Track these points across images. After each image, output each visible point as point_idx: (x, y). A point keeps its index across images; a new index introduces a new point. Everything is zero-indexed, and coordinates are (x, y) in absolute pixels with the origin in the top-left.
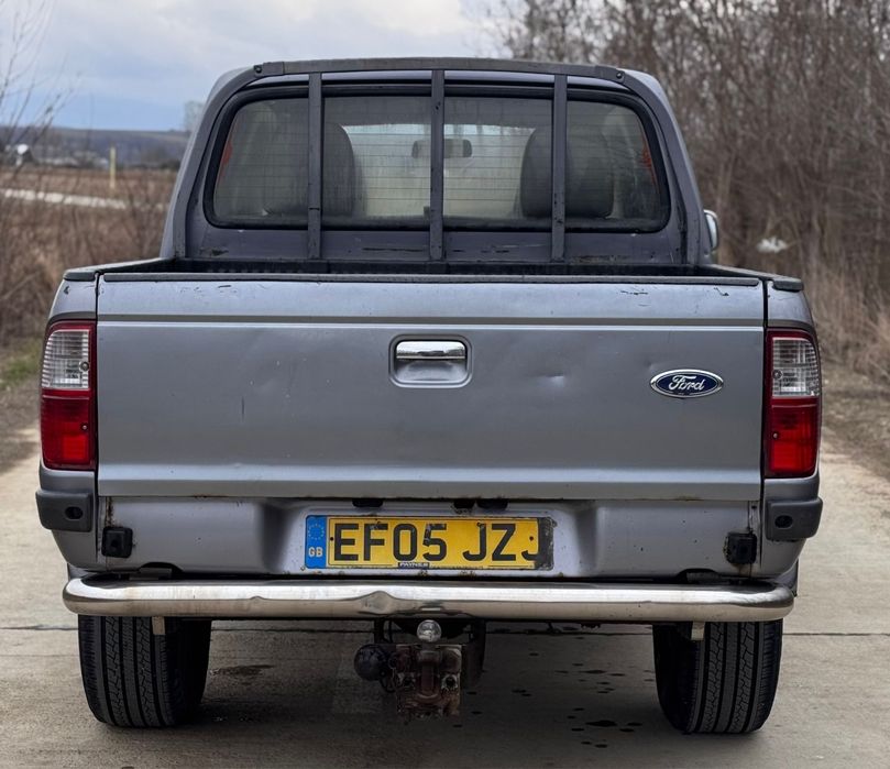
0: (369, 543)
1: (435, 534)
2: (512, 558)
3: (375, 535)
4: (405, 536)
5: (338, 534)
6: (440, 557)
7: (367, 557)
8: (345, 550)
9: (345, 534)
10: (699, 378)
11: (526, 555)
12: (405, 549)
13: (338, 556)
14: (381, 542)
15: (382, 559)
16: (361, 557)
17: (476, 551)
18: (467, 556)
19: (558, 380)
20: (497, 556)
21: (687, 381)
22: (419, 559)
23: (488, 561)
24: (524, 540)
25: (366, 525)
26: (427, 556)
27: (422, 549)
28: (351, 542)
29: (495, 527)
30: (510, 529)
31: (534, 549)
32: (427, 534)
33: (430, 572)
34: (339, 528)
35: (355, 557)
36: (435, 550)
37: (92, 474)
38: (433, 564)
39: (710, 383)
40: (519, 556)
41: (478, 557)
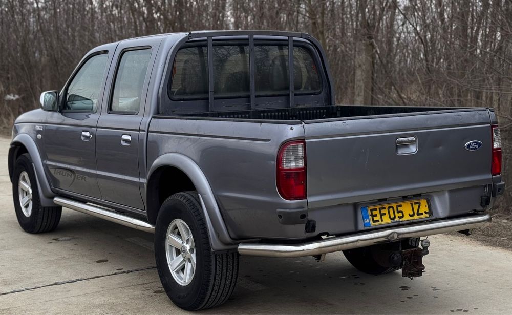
0: (382, 215)
1: (400, 209)
2: (422, 214)
3: (383, 211)
4: (391, 210)
5: (372, 213)
6: (402, 217)
7: (382, 221)
8: (375, 219)
9: (374, 213)
10: (477, 143)
11: (426, 212)
12: (392, 216)
13: (374, 221)
14: (384, 214)
15: (386, 220)
16: (380, 220)
17: (412, 213)
18: (410, 215)
19: (441, 148)
20: (418, 214)
21: (474, 145)
22: (397, 219)
23: (416, 216)
24: (424, 208)
25: (379, 209)
26: (399, 217)
27: (397, 215)
28: (376, 215)
29: (415, 203)
30: (419, 204)
32: (397, 209)
33: (401, 223)
34: (372, 210)
35: (378, 221)
36: (400, 214)
37: (306, 200)
38: (401, 220)
40: (424, 213)
41: (413, 215)
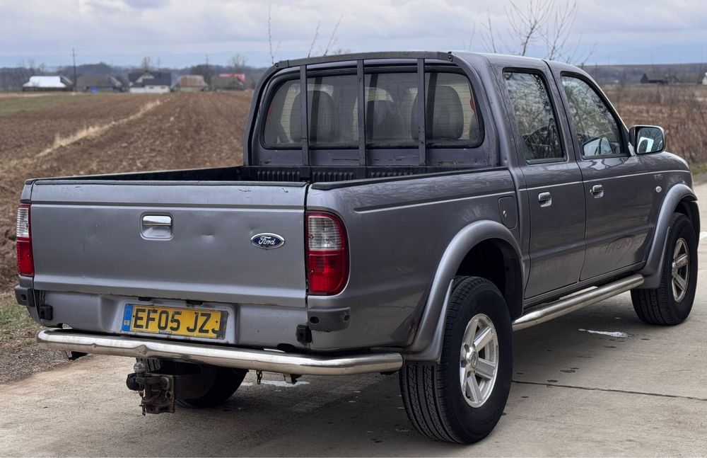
0: (149, 319)
1: (177, 317)
2: (207, 331)
3: (152, 315)
4: (164, 316)
5: (137, 314)
6: (177, 329)
7: (147, 327)
8: (139, 322)
9: (140, 314)
10: (273, 238)
11: (214, 331)
12: (163, 324)
13: (136, 326)
14: (153, 319)
15: (153, 329)
16: (145, 327)
17: (192, 327)
18: (189, 329)
19: (210, 238)
20: (201, 331)
21: (267, 239)
22: (168, 330)
23: (196, 333)
24: (213, 324)
25: (149, 310)
26: (172, 328)
27: (170, 324)
28: (141, 319)
29: (202, 315)
30: (208, 316)
31: (217, 328)
32: (173, 317)
33: (172, 337)
34: (138, 311)
35: (142, 327)
36: (175, 325)
37: (31, 279)
38: (174, 332)
39: (278, 241)
40: (210, 331)
41: (193, 330)
